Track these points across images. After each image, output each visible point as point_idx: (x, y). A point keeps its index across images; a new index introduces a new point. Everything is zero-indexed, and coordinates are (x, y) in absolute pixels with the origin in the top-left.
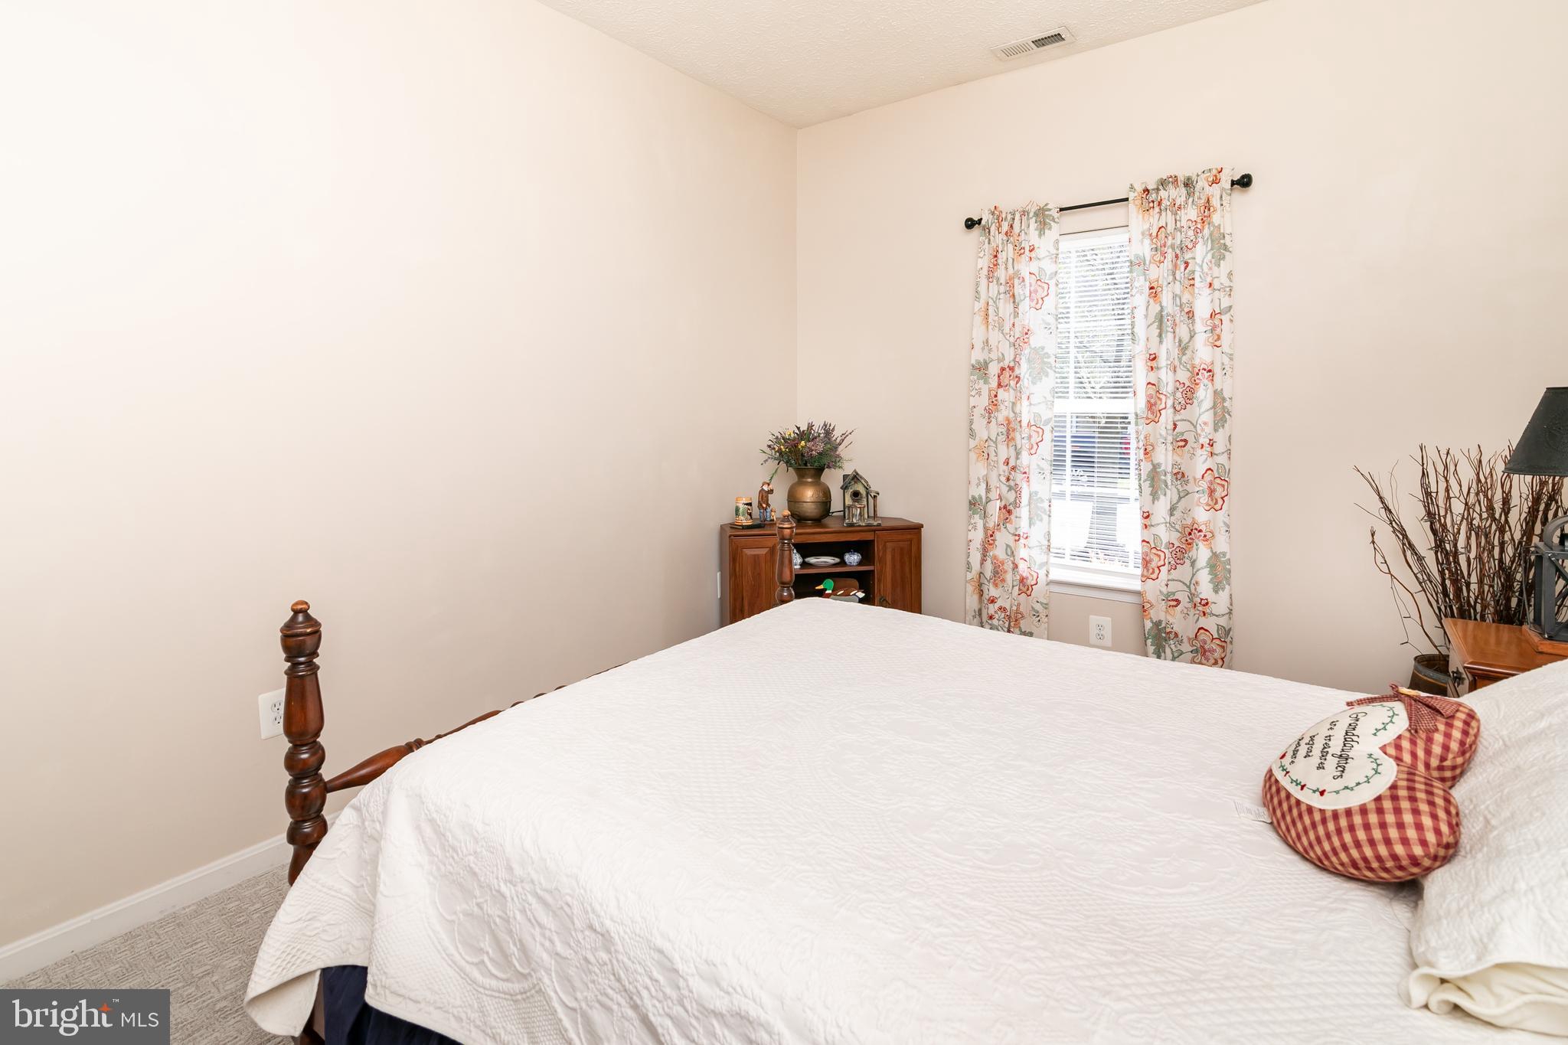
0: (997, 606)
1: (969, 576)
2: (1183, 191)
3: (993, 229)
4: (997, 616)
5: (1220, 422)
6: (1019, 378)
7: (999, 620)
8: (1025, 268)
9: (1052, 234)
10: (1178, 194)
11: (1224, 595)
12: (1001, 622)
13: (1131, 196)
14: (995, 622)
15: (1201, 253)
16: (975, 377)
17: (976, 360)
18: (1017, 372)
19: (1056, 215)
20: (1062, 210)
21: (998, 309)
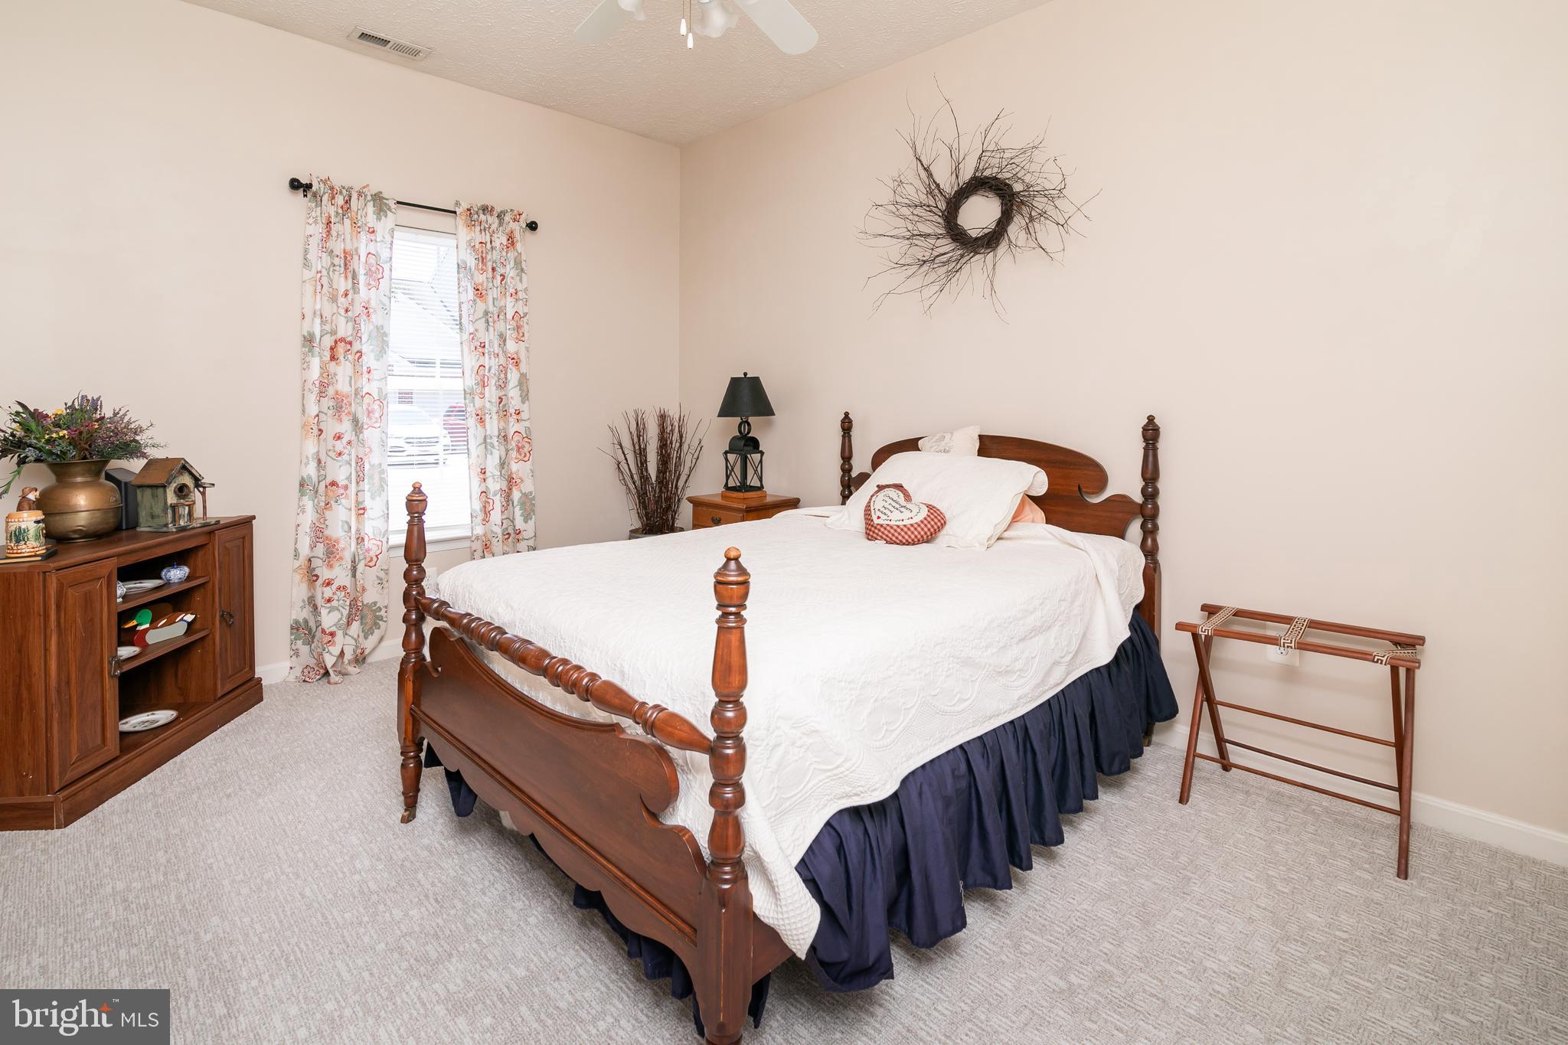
0: (334, 587)
1: (297, 564)
2: (497, 221)
3: (325, 198)
4: (336, 597)
5: (525, 397)
6: (361, 352)
7: (338, 600)
8: (363, 245)
9: (389, 220)
10: (493, 221)
11: (531, 523)
12: (341, 602)
13: (458, 211)
14: (335, 603)
15: (510, 271)
16: (307, 349)
17: (308, 332)
18: (356, 346)
19: (393, 206)
20: (398, 203)
21: (332, 281)
